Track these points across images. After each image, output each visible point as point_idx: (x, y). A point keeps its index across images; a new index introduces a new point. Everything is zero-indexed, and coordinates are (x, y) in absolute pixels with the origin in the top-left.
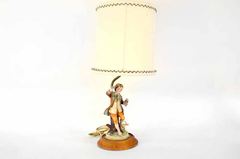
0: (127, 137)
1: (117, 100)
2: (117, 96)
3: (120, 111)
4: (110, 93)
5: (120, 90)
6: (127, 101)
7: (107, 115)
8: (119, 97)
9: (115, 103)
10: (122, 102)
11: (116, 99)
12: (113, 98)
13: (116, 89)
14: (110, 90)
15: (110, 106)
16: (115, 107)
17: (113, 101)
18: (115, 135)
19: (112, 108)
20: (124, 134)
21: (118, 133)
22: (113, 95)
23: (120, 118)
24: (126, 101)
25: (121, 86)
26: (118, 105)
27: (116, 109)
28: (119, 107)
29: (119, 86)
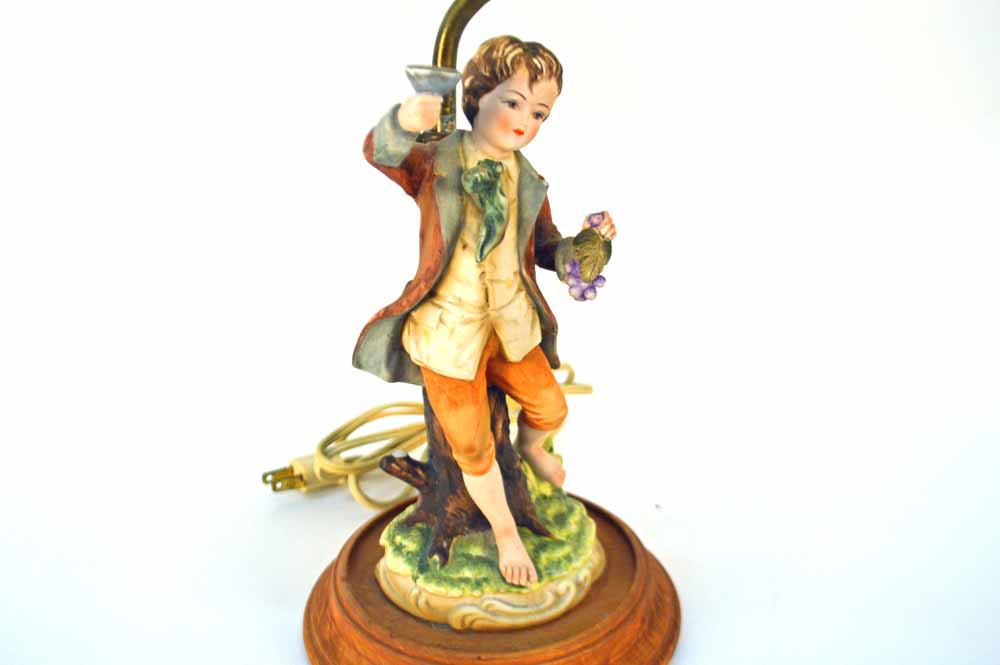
0: (579, 585)
1: (492, 237)
2: (489, 187)
3: (520, 341)
4: (400, 148)
5: (521, 118)
6: (594, 241)
7: (385, 373)
8: (506, 199)
9: (465, 264)
10: (543, 248)
11: (472, 222)
12: (448, 204)
13: (485, 101)
14: (402, 116)
15: (410, 287)
16: (460, 303)
17: (446, 234)
18: (467, 573)
19: (428, 316)
20: (559, 553)
21: (494, 549)
22: (443, 169)
23: (513, 408)
24: (586, 237)
25: (536, 66)
26: (492, 281)
27: (480, 329)
28: (503, 307)
29: (516, 67)
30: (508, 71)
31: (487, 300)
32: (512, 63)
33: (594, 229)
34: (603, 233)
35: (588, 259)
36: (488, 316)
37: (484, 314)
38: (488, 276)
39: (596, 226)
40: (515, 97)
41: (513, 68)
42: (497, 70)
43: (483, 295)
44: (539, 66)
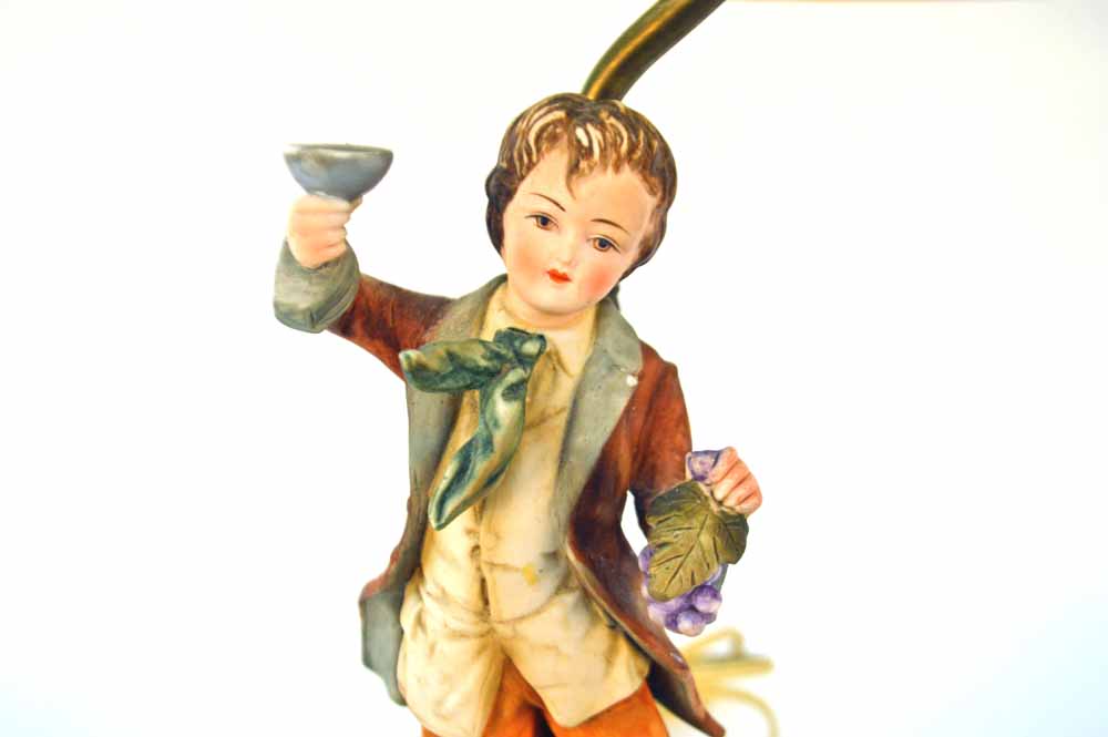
6: (692, 511)
24: (677, 501)
25: (579, 141)
26: (493, 565)
27: (479, 652)
28: (522, 618)
29: (544, 146)
30: (529, 155)
31: (486, 602)
32: (538, 138)
33: (701, 485)
34: (719, 495)
35: (666, 550)
36: (491, 631)
37: (485, 627)
38: (484, 555)
39: (702, 478)
40: (546, 207)
41: (538, 150)
42: (515, 155)
43: (476, 588)
44: (585, 142)
